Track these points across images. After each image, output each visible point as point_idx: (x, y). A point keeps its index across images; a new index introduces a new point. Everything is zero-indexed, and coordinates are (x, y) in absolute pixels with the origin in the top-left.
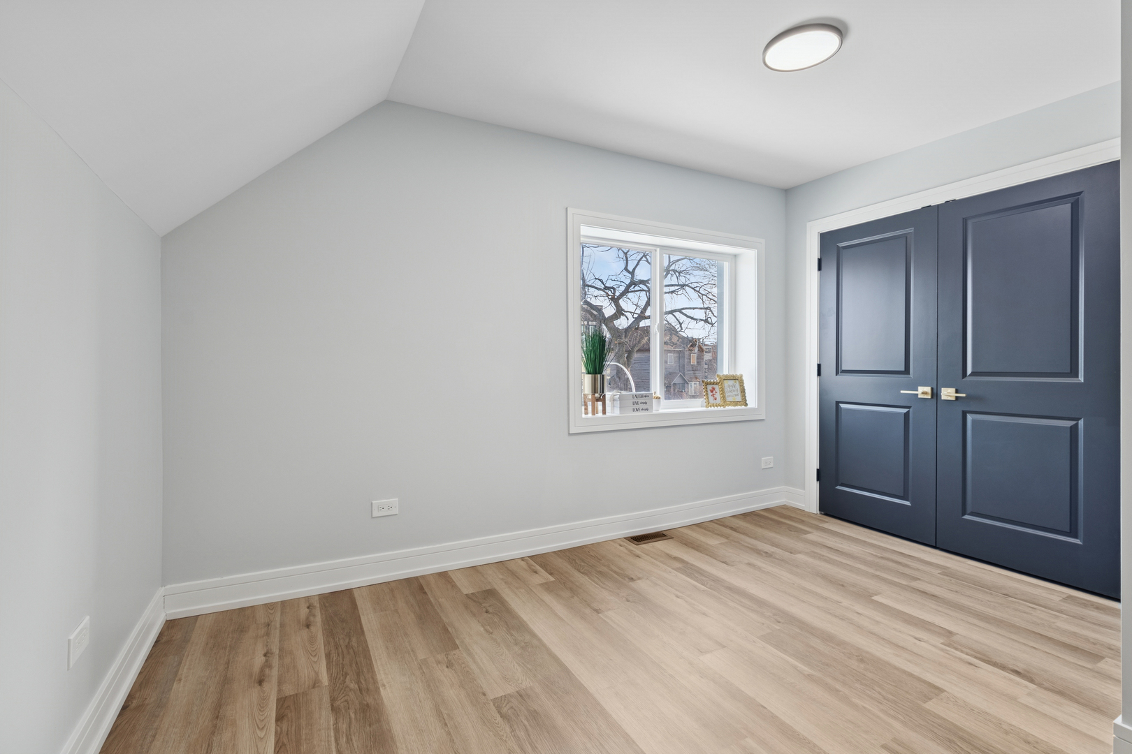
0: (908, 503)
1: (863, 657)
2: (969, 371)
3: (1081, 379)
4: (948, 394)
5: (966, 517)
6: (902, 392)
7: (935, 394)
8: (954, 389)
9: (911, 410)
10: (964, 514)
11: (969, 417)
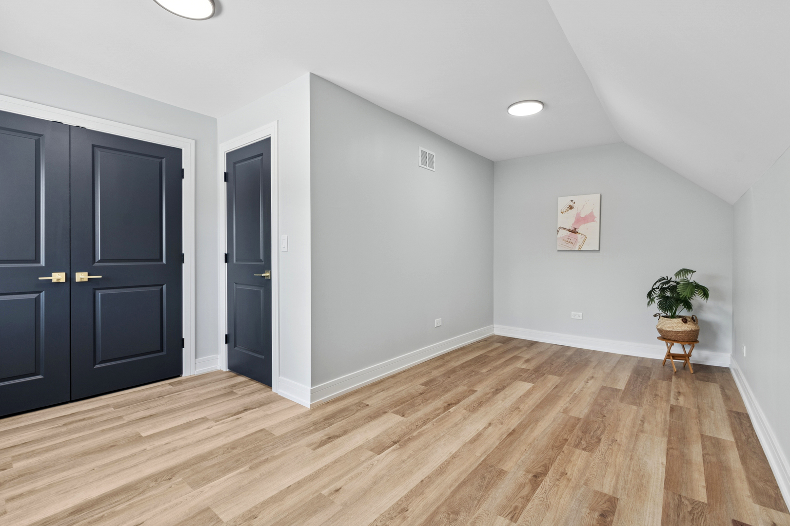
0: (40, 377)
1: (233, 446)
2: (99, 257)
3: (164, 261)
4: (81, 276)
5: (96, 366)
6: (40, 278)
7: (70, 278)
8: (87, 273)
9: (43, 294)
10: (95, 365)
11: (99, 294)
